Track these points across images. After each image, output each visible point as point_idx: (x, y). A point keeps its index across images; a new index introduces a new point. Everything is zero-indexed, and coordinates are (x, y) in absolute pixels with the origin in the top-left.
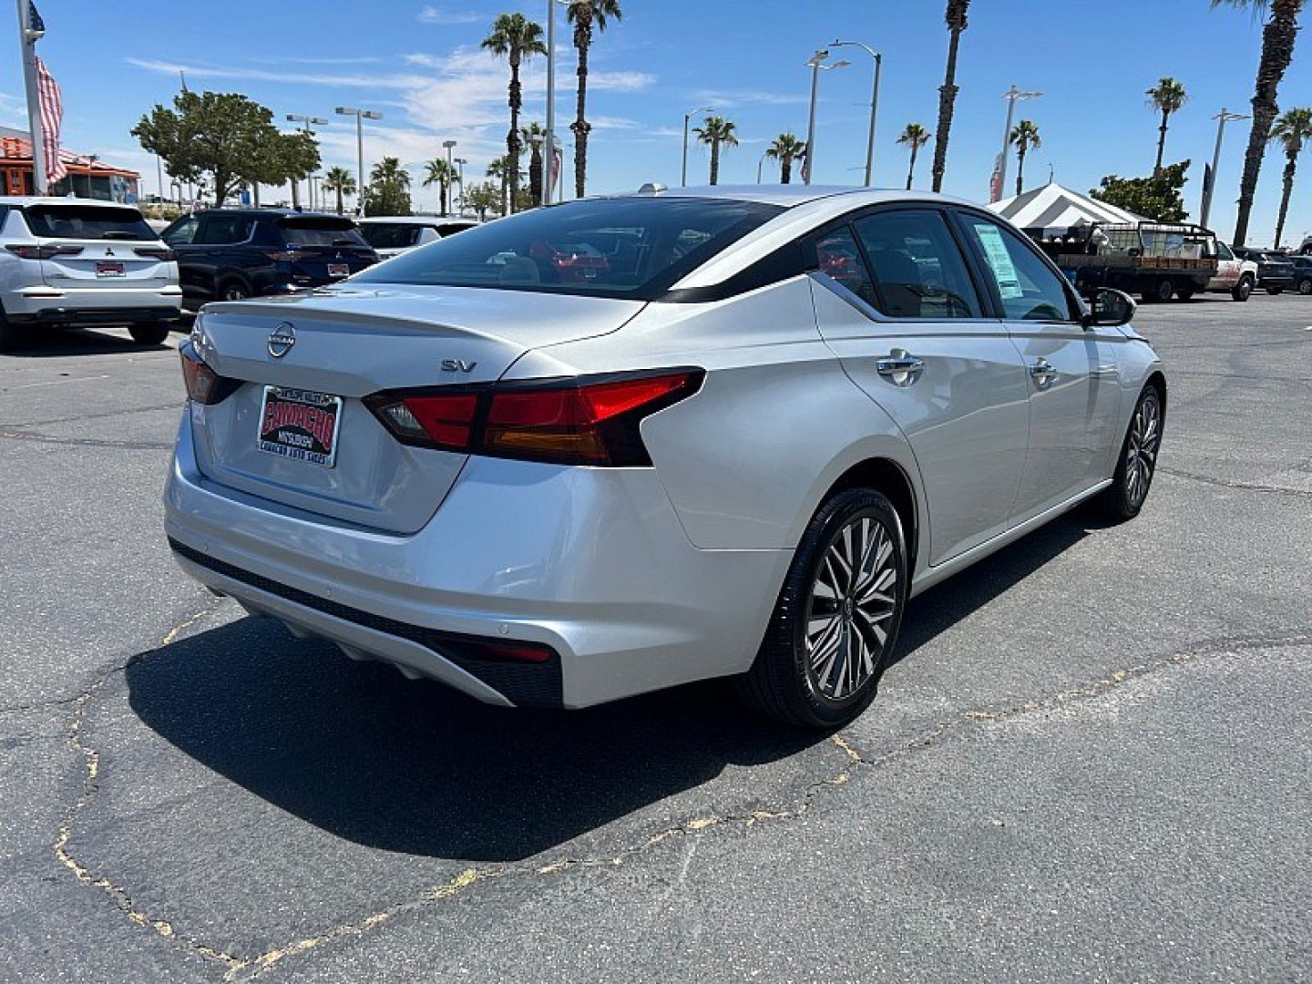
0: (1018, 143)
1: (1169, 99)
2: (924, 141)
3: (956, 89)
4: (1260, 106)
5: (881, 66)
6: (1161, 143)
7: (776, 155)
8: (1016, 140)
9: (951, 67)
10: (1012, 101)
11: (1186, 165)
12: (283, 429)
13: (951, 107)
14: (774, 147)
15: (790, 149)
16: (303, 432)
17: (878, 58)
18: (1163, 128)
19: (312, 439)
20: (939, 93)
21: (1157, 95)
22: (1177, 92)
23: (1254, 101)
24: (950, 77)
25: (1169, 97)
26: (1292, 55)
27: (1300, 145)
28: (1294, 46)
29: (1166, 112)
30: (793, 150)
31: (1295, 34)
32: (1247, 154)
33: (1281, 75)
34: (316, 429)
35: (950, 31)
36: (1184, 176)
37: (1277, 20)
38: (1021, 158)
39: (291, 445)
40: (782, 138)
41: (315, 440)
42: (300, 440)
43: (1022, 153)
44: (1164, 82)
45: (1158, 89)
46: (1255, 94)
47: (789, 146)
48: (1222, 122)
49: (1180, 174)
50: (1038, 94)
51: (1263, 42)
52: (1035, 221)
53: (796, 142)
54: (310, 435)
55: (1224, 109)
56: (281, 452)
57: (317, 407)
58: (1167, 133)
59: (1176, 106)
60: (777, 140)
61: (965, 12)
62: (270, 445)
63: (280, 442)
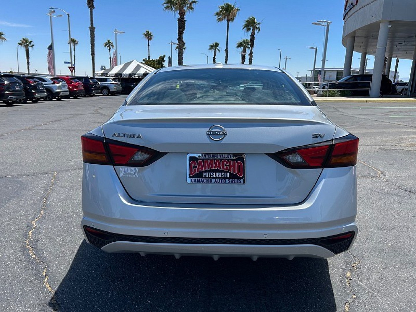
0: (108, 47)
1: (149, 37)
2: (77, 44)
3: (94, 28)
4: (180, 41)
5: (70, 18)
6: (149, 49)
7: (22, 46)
8: (107, 46)
9: (92, 21)
10: (116, 34)
11: (165, 56)
12: (205, 172)
13: (94, 34)
14: (21, 42)
15: (28, 43)
16: (222, 172)
17: (68, 15)
18: (149, 45)
19: (228, 173)
20: (89, 29)
21: (145, 35)
22: (150, 35)
23: (178, 39)
24: (92, 24)
25: (149, 36)
26: (185, 27)
27: (183, 52)
28: (185, 25)
29: (149, 40)
30: (29, 44)
31: (185, 22)
32: (178, 54)
33: (183, 33)
34: (231, 169)
35: (90, 9)
36: (165, 59)
37: (181, 17)
38: (110, 51)
39: (214, 178)
40: (24, 39)
41: (231, 173)
42: (219, 175)
43: (110, 50)
44: (147, 32)
45: (146, 34)
46: (178, 37)
47: (27, 42)
48: (172, 45)
49: (163, 58)
50: (123, 32)
51: (178, 23)
52: (132, 71)
53: (29, 41)
54: (226, 172)
55: (171, 41)
56: (207, 182)
57: (228, 160)
58: (150, 46)
59: (151, 39)
60: (22, 40)
61: (93, 3)
62: (195, 180)
63: (205, 177)
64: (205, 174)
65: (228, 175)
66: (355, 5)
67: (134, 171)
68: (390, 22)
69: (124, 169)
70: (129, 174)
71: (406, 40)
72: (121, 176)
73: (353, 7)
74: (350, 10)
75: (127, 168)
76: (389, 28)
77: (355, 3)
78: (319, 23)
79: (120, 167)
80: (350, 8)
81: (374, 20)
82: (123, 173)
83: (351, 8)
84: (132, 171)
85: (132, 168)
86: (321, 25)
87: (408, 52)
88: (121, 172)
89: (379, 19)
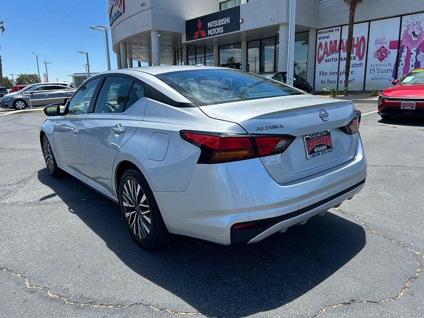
12: (315, 148)
16: (322, 145)
19: (326, 146)
34: (326, 142)
39: (320, 151)
41: (327, 145)
42: (322, 148)
54: (324, 145)
56: (318, 155)
57: (323, 135)
62: (313, 155)
63: (316, 152)
64: (315, 150)
65: (325, 147)
66: (123, 13)
67: (278, 158)
68: (159, 32)
69: (269, 158)
70: (274, 161)
71: (165, 48)
72: (267, 165)
73: (120, 15)
74: (118, 17)
75: (271, 157)
76: (159, 37)
77: (123, 11)
78: (97, 28)
79: (265, 158)
80: (117, 16)
81: (145, 29)
82: (269, 162)
83: (119, 16)
84: (276, 158)
85: (275, 156)
86: (99, 30)
87: (164, 58)
88: (267, 162)
89: (150, 28)
